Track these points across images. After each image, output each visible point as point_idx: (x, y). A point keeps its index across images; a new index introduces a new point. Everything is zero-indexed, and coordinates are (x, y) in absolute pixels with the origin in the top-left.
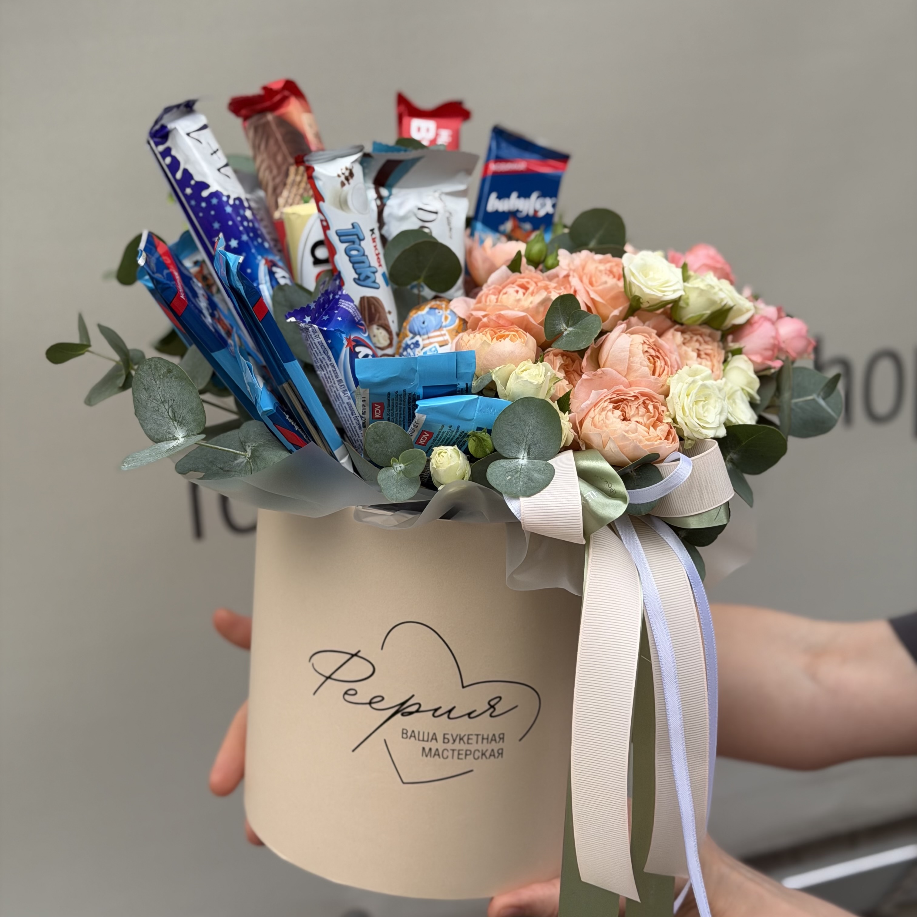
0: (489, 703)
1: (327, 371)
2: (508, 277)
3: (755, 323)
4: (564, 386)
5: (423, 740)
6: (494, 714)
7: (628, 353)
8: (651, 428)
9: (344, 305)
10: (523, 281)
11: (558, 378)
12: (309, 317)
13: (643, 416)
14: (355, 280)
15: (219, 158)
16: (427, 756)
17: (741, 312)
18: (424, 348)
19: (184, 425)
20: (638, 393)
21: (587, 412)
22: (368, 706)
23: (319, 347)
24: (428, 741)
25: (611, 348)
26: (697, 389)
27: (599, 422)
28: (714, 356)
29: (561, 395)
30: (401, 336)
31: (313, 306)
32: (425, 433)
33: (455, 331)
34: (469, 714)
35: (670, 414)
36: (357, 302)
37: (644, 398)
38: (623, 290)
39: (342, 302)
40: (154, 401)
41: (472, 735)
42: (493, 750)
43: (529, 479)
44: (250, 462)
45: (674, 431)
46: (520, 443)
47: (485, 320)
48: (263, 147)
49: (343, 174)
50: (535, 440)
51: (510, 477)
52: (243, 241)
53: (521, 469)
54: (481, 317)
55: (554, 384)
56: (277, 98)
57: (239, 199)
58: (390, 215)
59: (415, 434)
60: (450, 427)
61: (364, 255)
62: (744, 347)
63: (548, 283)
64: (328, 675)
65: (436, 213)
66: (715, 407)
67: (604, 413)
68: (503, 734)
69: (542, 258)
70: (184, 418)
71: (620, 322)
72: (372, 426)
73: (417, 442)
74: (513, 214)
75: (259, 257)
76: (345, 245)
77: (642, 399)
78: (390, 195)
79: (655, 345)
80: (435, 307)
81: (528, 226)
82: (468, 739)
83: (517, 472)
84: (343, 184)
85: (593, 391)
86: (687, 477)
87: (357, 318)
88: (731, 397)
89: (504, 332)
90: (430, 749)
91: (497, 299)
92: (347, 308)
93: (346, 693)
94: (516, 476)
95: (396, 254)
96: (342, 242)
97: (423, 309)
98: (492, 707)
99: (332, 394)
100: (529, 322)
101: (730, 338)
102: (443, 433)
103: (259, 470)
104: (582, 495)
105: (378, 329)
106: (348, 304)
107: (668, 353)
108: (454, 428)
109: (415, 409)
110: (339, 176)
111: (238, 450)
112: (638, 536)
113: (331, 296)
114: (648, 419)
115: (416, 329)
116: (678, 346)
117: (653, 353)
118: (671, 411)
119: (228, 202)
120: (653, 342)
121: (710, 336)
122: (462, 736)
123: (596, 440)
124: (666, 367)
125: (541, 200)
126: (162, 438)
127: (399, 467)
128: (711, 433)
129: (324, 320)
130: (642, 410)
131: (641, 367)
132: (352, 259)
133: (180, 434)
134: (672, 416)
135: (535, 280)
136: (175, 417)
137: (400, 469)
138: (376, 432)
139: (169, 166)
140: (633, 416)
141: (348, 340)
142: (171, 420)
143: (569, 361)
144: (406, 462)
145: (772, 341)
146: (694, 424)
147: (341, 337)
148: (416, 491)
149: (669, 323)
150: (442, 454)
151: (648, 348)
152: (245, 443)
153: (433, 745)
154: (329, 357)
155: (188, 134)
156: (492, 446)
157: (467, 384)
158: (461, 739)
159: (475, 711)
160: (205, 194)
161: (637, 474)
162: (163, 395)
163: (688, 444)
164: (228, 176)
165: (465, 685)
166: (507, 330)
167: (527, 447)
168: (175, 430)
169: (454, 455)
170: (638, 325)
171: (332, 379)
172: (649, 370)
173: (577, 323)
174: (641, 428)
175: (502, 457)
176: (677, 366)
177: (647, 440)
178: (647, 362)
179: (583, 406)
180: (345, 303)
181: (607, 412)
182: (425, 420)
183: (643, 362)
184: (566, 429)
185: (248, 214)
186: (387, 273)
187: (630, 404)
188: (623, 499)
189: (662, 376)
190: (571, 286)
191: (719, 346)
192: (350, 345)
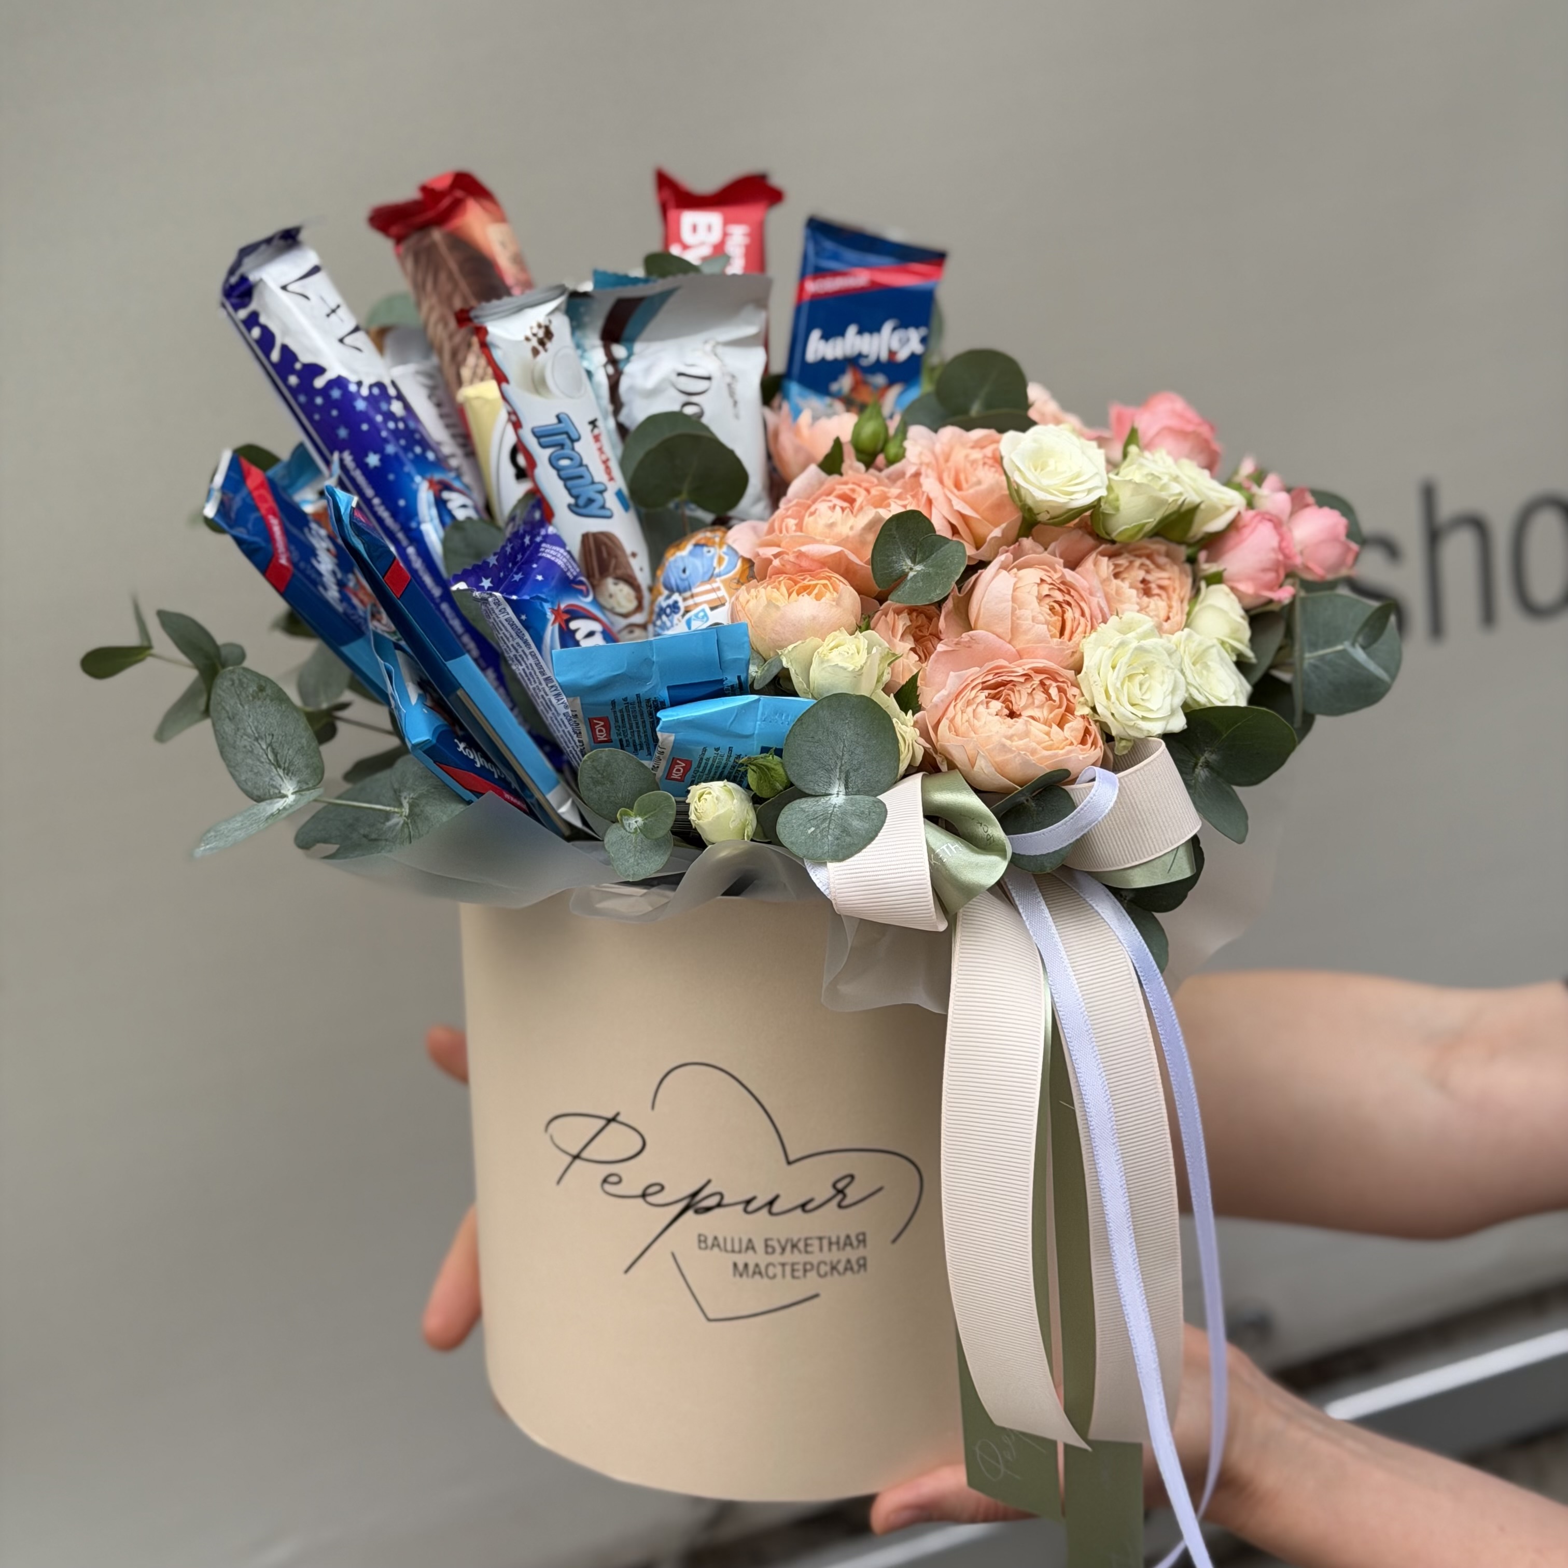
0: (834, 1186)
1: (526, 664)
2: (821, 483)
3: (1245, 526)
4: (909, 664)
5: (733, 1251)
6: (845, 1203)
7: (1010, 603)
8: (1055, 727)
9: (548, 553)
10: (845, 489)
11: (894, 654)
12: (489, 580)
13: (1041, 706)
14: (570, 506)
15: (342, 320)
16: (741, 1275)
17: (1215, 512)
18: (687, 612)
19: (292, 773)
20: (1029, 669)
21: (944, 709)
22: (640, 1201)
23: (509, 627)
24: (740, 1251)
25: (983, 598)
26: (1128, 655)
27: (963, 725)
28: (1174, 590)
29: (903, 680)
30: (655, 592)
31: (492, 560)
32: (678, 761)
33: (736, 581)
34: (803, 1206)
35: (1087, 701)
36: (575, 545)
37: (1043, 676)
38: (1007, 492)
39: (546, 548)
40: (245, 737)
41: (811, 1238)
42: (849, 1261)
43: (843, 831)
44: (407, 824)
45: (1094, 728)
46: (832, 769)
47: (776, 562)
48: (429, 285)
49: (535, 335)
50: (855, 762)
51: (813, 829)
52: (388, 456)
53: (831, 814)
54: (772, 558)
55: (889, 665)
56: (446, 202)
57: (380, 385)
58: (631, 388)
59: (663, 765)
60: (717, 749)
61: (581, 464)
62: (1225, 570)
63: (885, 489)
64: (575, 1151)
65: (709, 378)
66: (1163, 683)
67: (970, 710)
68: (864, 1234)
69: (880, 446)
70: (291, 763)
71: (1005, 547)
72: (589, 757)
73: (668, 776)
74: (853, 362)
75: (418, 479)
76: (549, 451)
77: (1037, 679)
78: (630, 354)
79: (1063, 583)
80: (703, 542)
81: (880, 380)
82: (806, 1245)
83: (825, 820)
84: (535, 352)
85: (952, 673)
86: (1109, 808)
87: (572, 573)
88: (1199, 659)
89: (809, 581)
90: (746, 1266)
91: (800, 527)
92: (553, 559)
93: (605, 1181)
94: (823, 826)
95: (640, 454)
96: (543, 446)
97: (685, 547)
98: (841, 1191)
99: (539, 701)
100: (850, 562)
101: (1202, 555)
102: (708, 759)
103: (420, 836)
104: (931, 851)
105: (616, 584)
106: (555, 551)
107: (1084, 593)
108: (724, 752)
109: (657, 726)
110: (527, 339)
111: (389, 805)
112: (1047, 905)
113: (527, 540)
114: (1051, 711)
115: (673, 582)
116: (1104, 581)
117: (1059, 596)
118: (1087, 696)
119: (359, 391)
120: (1058, 579)
121: (1168, 555)
122: (795, 1240)
123: (959, 757)
124: (1082, 620)
125: (900, 333)
126: (265, 795)
127: (635, 822)
128: (1158, 728)
129: (515, 581)
130: (1040, 696)
131: (1034, 626)
132: (562, 473)
133: (289, 788)
134: (1091, 704)
135: (865, 485)
136: (277, 761)
137: (635, 825)
138: (595, 768)
139: (259, 342)
140: (1025, 707)
141: (556, 612)
142: (273, 767)
143: (922, 619)
144: (645, 814)
145: (1272, 556)
146: (1124, 716)
147: (542, 607)
148: (665, 858)
149: (1090, 541)
150: (705, 796)
151: (1050, 589)
152: (400, 792)
153: (751, 1258)
154: (526, 642)
155: (284, 288)
156: (785, 778)
157: (739, 677)
158: (794, 1246)
159: (811, 1200)
160: (319, 383)
161: (1036, 804)
162: (256, 728)
163: (1121, 747)
164: (359, 349)
165: (791, 1158)
166: (814, 577)
167: (843, 776)
168: (282, 783)
169: (724, 796)
170: (1035, 552)
171: (535, 677)
172: (1052, 628)
173: (928, 557)
174: (1037, 729)
175: (804, 795)
176: (1100, 616)
177: (1046, 749)
178: (1049, 615)
179: (935, 699)
180: (551, 549)
181: (977, 706)
182: (674, 742)
183: (1040, 615)
184: (909, 740)
185: (397, 408)
186: (625, 491)
187: (1018, 688)
188: (1001, 852)
189: (1075, 635)
190: (923, 493)
191: (1182, 571)
192: (559, 619)
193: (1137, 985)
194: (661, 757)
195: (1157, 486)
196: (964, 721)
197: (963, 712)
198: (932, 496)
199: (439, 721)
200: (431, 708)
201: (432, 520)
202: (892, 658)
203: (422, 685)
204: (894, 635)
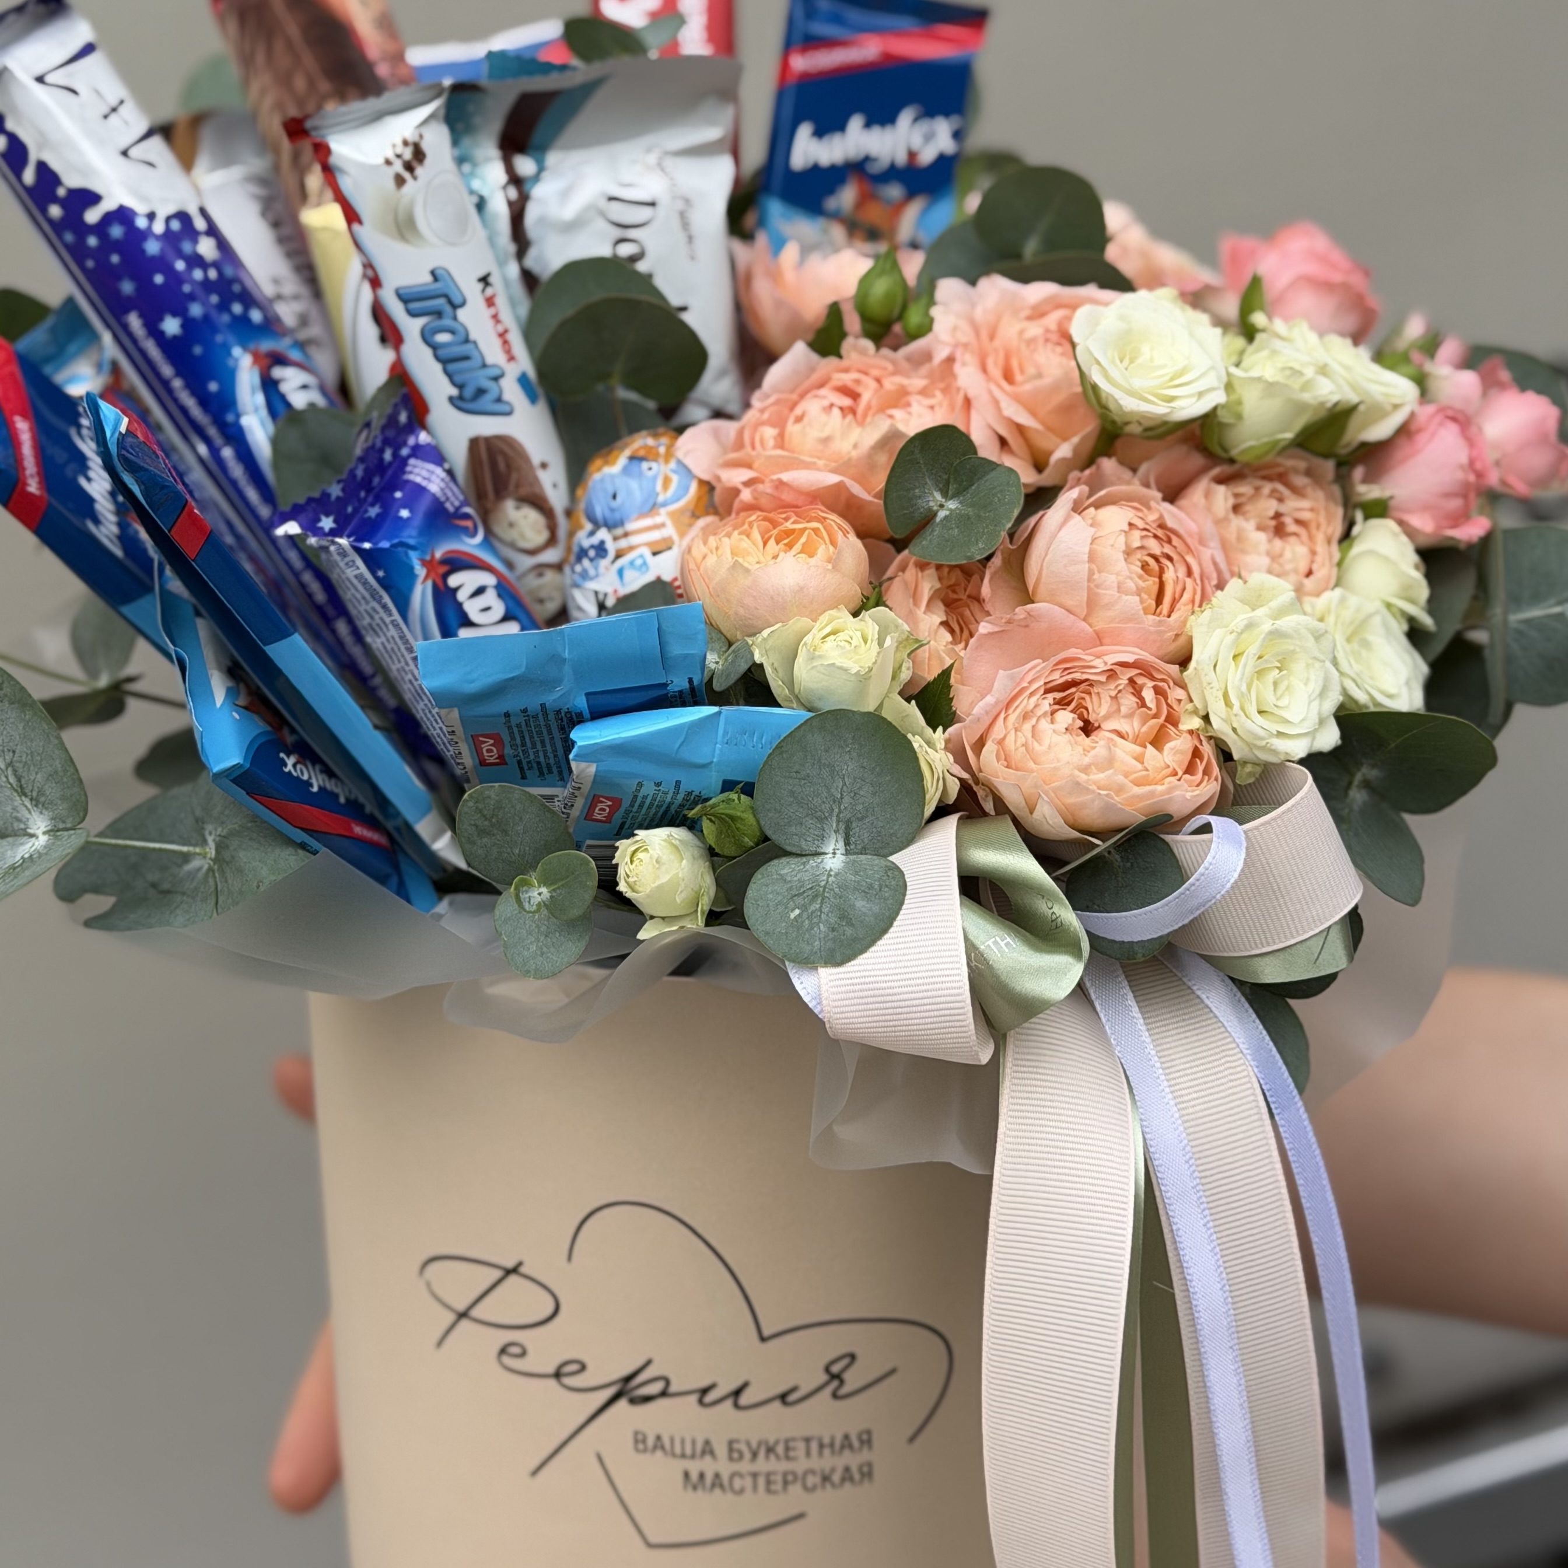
0: (827, 1370)
2: (812, 369)
3: (1419, 431)
4: (938, 649)
5: (683, 1456)
6: (844, 1390)
7: (1087, 563)
8: (1149, 746)
9: (418, 475)
10: (847, 378)
11: (917, 641)
12: (331, 520)
13: (1130, 716)
14: (451, 399)
15: (126, 122)
16: (695, 1488)
17: (1379, 412)
19: (43, 806)
20: (1114, 663)
21: (989, 724)
22: (552, 1383)
23: (359, 586)
24: (693, 1456)
25: (1046, 555)
27: (1016, 749)
28: (1318, 527)
29: (930, 674)
30: (574, 521)
31: (335, 491)
32: (602, 798)
33: (689, 514)
34: (783, 1397)
35: (1196, 708)
36: (458, 455)
37: (1133, 672)
38: (1079, 389)
39: (415, 466)
41: (794, 1439)
42: (847, 1469)
43: (842, 917)
44: (213, 871)
45: (1207, 748)
46: (826, 818)
47: (746, 495)
49: (398, 156)
50: (859, 807)
51: (797, 912)
52: (194, 320)
53: (825, 887)
54: (740, 487)
55: (909, 655)
57: (183, 217)
58: (542, 220)
59: (580, 803)
60: (658, 784)
61: (467, 341)
62: (1391, 495)
63: (904, 380)
64: (460, 1308)
65: (652, 204)
66: (1307, 682)
67: (1027, 727)
68: (869, 1432)
69: (896, 312)
70: (41, 792)
71: (1075, 474)
72: (471, 795)
73: (588, 816)
74: (856, 168)
75: (237, 351)
76: (420, 322)
77: (1125, 677)
78: (541, 169)
79: (1160, 527)
80: (642, 453)
81: (894, 191)
82: (787, 1449)
83: (815, 897)
84: (400, 181)
85: (1001, 672)
86: (1232, 881)
87: (452, 504)
88: (1356, 633)
89: (793, 523)
90: (702, 1476)
91: (781, 441)
92: (425, 483)
93: (503, 1351)
94: (812, 908)
95: (554, 319)
96: (413, 314)
97: (617, 457)
98: (837, 1377)
100: (853, 496)
101: (1358, 472)
102: (645, 797)
103: (230, 896)
104: (971, 948)
105: (518, 508)
106: (428, 471)
107: (1192, 542)
108: (668, 787)
109: (570, 751)
110: (388, 162)
111: (187, 845)
113: (388, 455)
114: (1144, 723)
115: (599, 511)
117: (1155, 547)
118: (1198, 702)
119: (149, 228)
120: (1154, 521)
121: (1309, 473)
122: (772, 1441)
123: (1013, 798)
124: (1189, 583)
125: (925, 125)
126: (7, 830)
127: (538, 894)
128: (1300, 749)
129: (370, 518)
130: (1129, 701)
131: (1119, 598)
132: (440, 352)
133: (39, 824)
134: (1203, 713)
135: (875, 372)
136: (21, 787)
137: (539, 899)
138: (480, 811)
139: (6, 156)
140: (1107, 717)
141: (427, 564)
142: (16, 795)
144: (551, 884)
145: (1460, 475)
146: (1251, 732)
147: (408, 557)
148: (582, 945)
149: (1197, 460)
150: (640, 855)
151: (1143, 537)
152: (203, 823)
153: (708, 1466)
154: (385, 607)
156: (757, 830)
157: (691, 681)
158: (770, 1450)
159: (795, 1388)
160: (92, 216)
163: (1246, 774)
164: (151, 164)
165: (767, 1332)
166: (801, 517)
167: (842, 826)
168: (28, 816)
169: (668, 856)
170: (1120, 481)
171: (399, 654)
172: (1144, 596)
173: (966, 489)
174: (1125, 750)
175: (783, 853)
176: (1214, 575)
177: (1137, 783)
178: (1140, 577)
179: (976, 711)
180: (423, 468)
181: (1038, 720)
182: (595, 775)
183: (1128, 581)
184: (939, 769)
185: (206, 248)
186: (532, 374)
187: (1095, 690)
188: (1071, 947)
189: (1178, 606)
190: (958, 389)
191: (1330, 497)
192: (433, 574)
193: (1266, 1116)
194: (577, 793)
195: (1296, 384)
196: (1019, 743)
197: (1016, 730)
198: (971, 394)
199: (258, 727)
200: (246, 708)
201: (256, 410)
202: (913, 646)
203: (233, 672)
204: (916, 603)
